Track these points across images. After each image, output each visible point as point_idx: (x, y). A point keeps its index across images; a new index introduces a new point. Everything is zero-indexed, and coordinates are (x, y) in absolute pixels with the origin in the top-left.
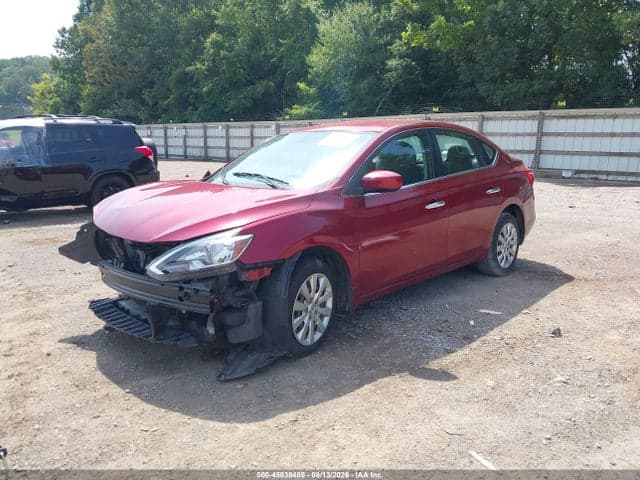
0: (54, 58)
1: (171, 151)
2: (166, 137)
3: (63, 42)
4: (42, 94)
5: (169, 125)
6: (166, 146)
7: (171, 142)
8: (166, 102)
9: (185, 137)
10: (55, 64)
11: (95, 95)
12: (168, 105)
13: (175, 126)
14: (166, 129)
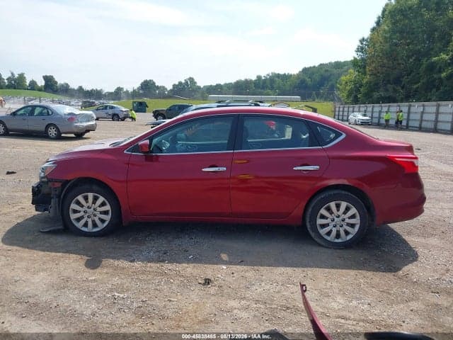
0: (355, 59)
1: (411, 124)
2: (409, 113)
3: (362, 48)
4: (346, 83)
5: (412, 104)
6: (408, 120)
7: (412, 116)
8: (415, 86)
9: (423, 113)
10: (355, 63)
11: (370, 82)
12: (418, 88)
13: (417, 104)
14: (410, 106)
